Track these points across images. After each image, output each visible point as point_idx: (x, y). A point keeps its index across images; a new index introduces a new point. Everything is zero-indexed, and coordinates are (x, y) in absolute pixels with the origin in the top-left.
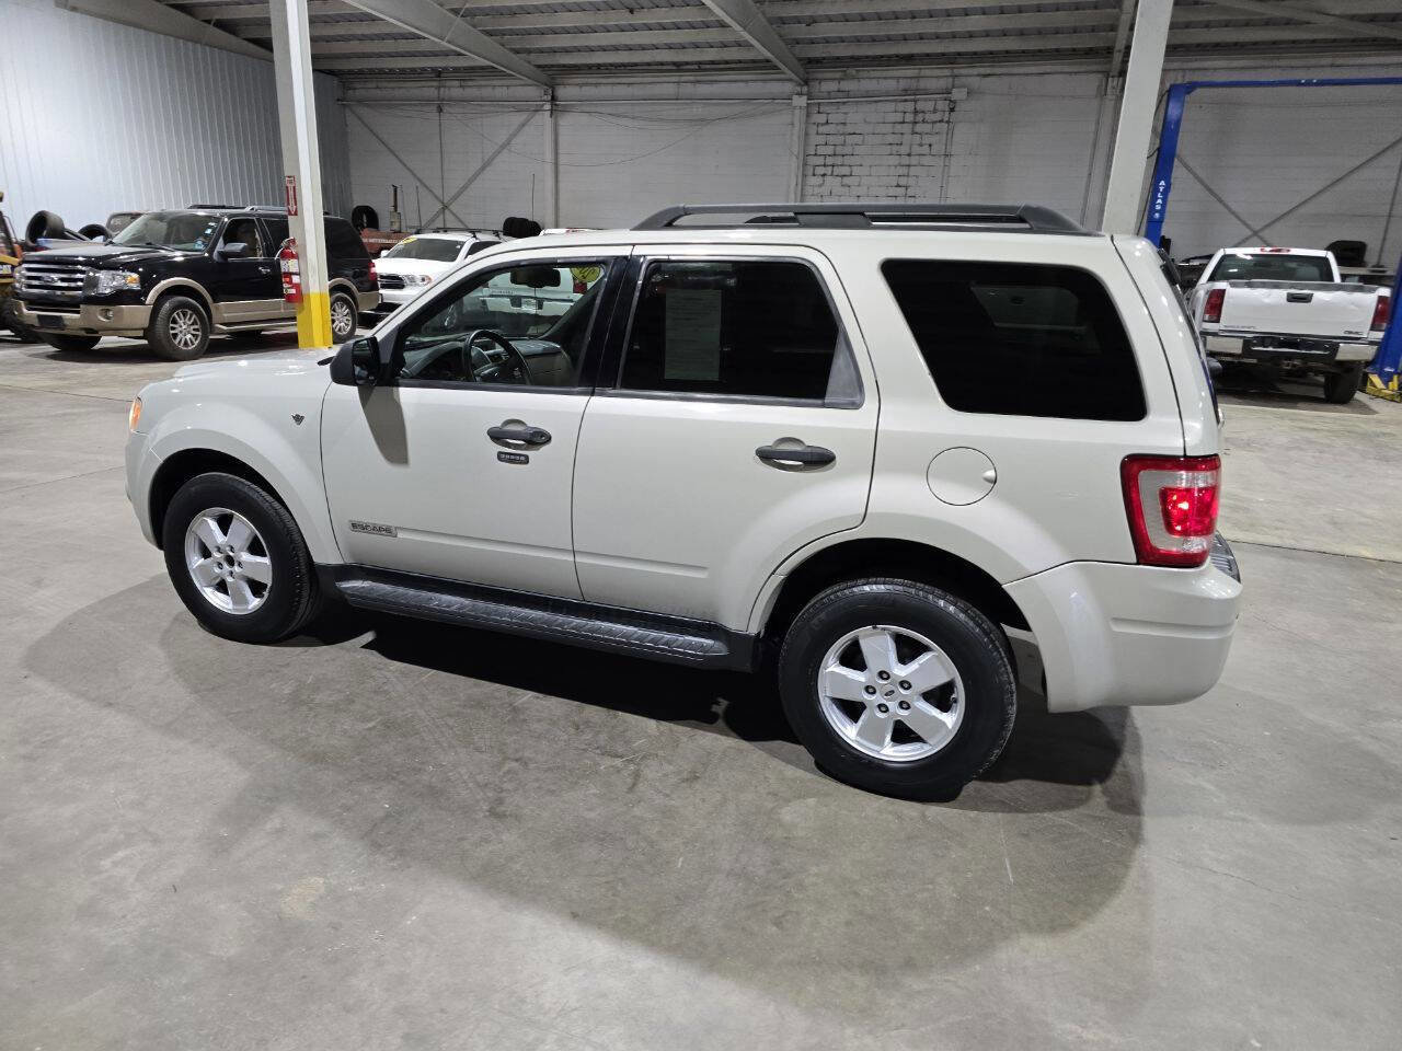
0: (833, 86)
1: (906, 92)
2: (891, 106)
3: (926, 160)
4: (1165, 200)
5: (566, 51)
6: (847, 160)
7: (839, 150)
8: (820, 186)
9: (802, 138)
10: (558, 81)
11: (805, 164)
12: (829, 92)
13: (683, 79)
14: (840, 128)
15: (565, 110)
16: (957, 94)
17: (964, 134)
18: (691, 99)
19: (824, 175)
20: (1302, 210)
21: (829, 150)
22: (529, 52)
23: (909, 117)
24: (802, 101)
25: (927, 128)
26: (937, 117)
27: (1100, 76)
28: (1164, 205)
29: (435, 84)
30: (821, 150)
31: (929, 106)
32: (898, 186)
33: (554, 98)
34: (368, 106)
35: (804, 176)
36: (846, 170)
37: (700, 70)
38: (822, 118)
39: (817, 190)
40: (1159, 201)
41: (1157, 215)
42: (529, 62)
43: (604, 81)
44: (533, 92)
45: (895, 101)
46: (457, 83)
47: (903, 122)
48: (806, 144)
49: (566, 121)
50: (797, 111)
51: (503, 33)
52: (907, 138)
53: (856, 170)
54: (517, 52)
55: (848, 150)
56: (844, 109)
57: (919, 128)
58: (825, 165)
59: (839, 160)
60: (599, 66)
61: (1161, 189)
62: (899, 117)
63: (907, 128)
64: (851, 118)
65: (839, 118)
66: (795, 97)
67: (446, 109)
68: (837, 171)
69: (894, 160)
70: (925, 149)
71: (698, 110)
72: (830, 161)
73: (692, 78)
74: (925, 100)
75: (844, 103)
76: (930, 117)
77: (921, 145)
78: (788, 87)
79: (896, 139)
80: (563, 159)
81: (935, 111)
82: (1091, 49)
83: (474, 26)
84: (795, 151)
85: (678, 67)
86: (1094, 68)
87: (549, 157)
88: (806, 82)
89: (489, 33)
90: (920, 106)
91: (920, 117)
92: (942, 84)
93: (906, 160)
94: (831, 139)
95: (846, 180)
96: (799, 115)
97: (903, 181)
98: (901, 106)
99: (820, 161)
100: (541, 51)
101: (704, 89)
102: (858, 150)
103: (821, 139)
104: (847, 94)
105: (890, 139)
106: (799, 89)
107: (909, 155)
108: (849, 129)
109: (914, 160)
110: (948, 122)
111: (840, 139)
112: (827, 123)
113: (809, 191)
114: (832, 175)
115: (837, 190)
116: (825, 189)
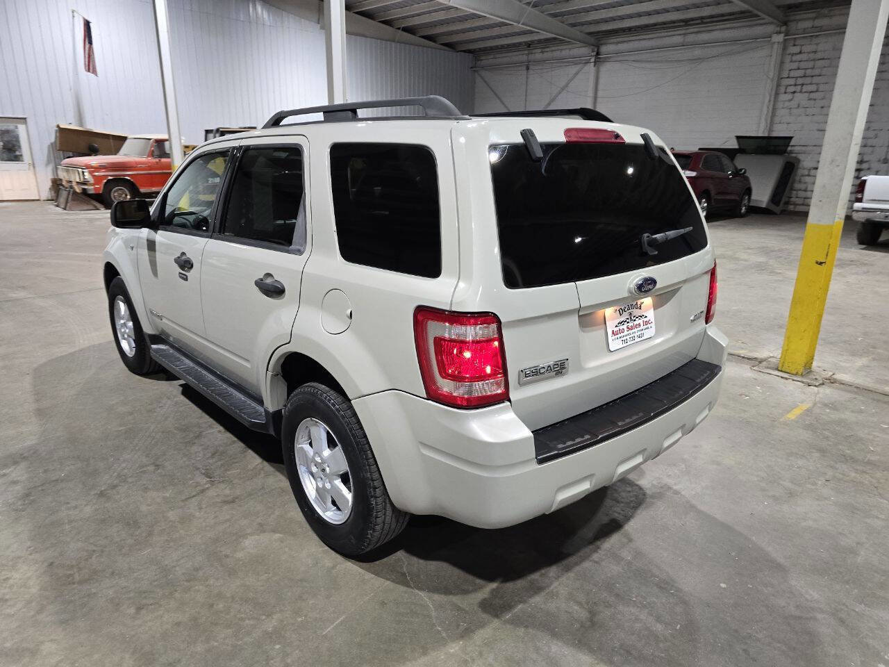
0: (808, 24)
5: (606, 21)
6: (815, 80)
7: (809, 72)
8: (791, 100)
9: (778, 66)
10: (602, 42)
11: (778, 85)
12: (804, 29)
13: (688, 31)
14: (812, 56)
15: (606, 60)
18: (694, 44)
19: (794, 92)
21: (800, 73)
22: (582, 24)
24: (780, 38)
29: (526, 52)
30: (794, 74)
33: (598, 54)
34: (486, 70)
35: (777, 94)
36: (813, 88)
37: (703, 23)
38: (797, 49)
39: (787, 104)
42: (581, 32)
43: (634, 38)
44: (585, 51)
46: (539, 50)
48: (781, 70)
49: (606, 68)
50: (776, 46)
51: (562, 14)
54: (573, 25)
55: (817, 72)
56: (815, 41)
58: (795, 85)
59: (808, 80)
60: (630, 29)
64: (821, 47)
65: (813, 48)
66: (774, 35)
67: (531, 67)
68: (805, 88)
71: (697, 52)
72: (800, 81)
73: (696, 30)
75: (817, 36)
78: (770, 28)
80: (600, 94)
83: (542, 12)
84: (771, 74)
85: (687, 23)
87: (591, 93)
88: (785, 23)
89: (555, 15)
94: (803, 65)
95: (812, 95)
96: (777, 49)
99: (792, 81)
100: (590, 23)
101: (705, 37)
103: (795, 65)
104: (821, 29)
106: (778, 29)
108: (819, 55)
111: (811, 64)
112: (800, 53)
113: (780, 105)
114: (801, 92)
115: (804, 103)
116: (794, 104)
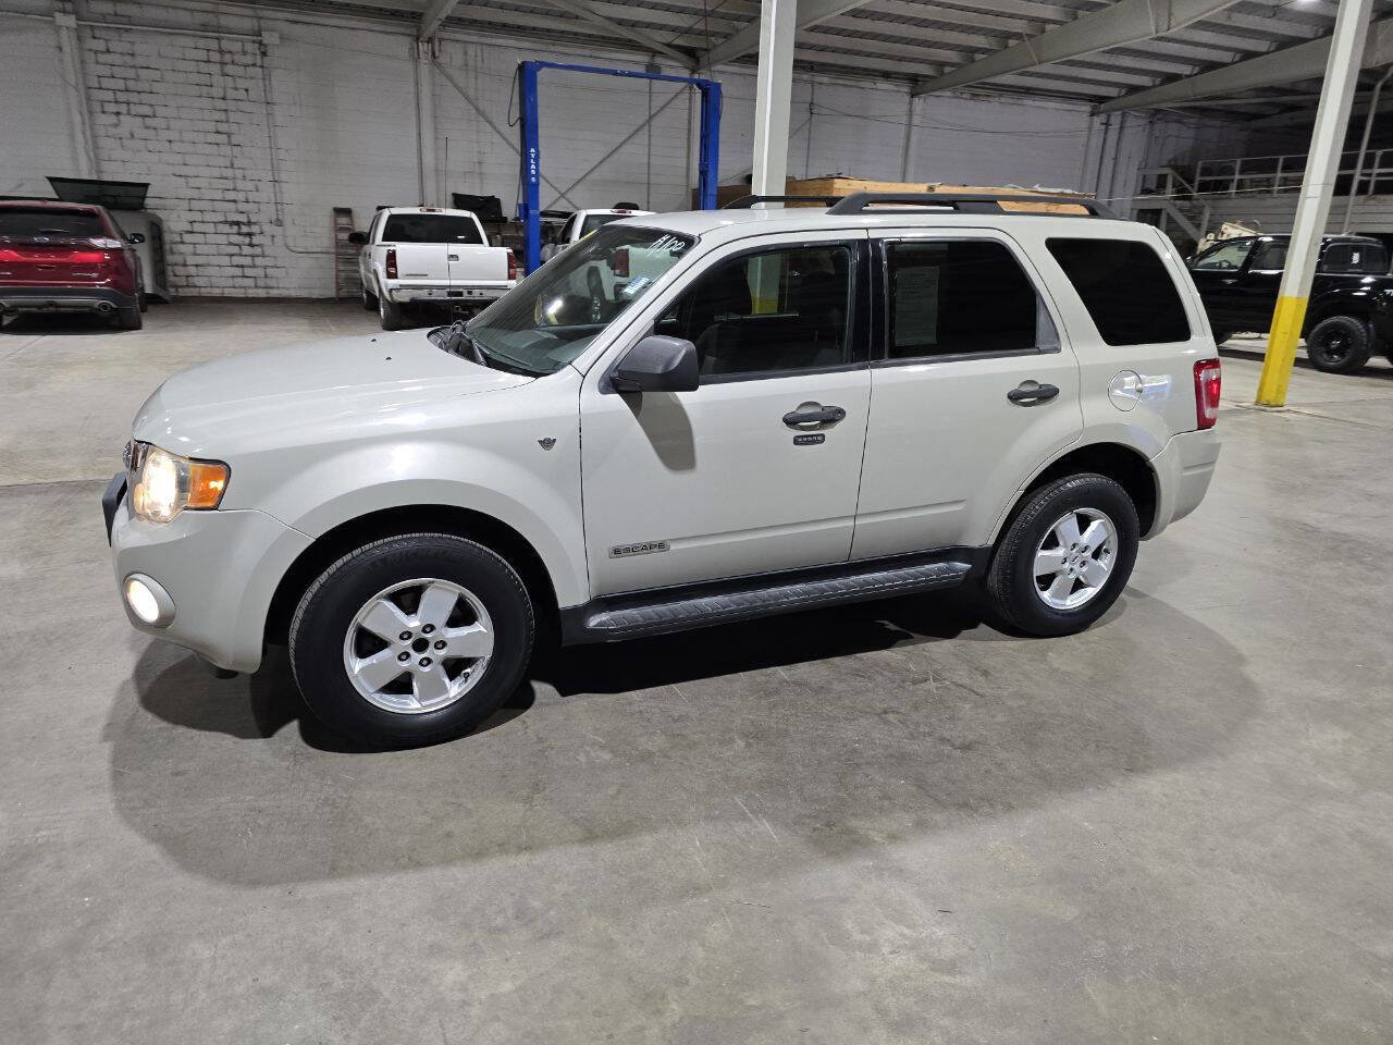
0: (106, 8)
1: (205, 27)
2: (189, 42)
3: (243, 106)
4: (537, 165)
6: (145, 98)
7: (131, 85)
8: (117, 125)
9: (78, 66)
11: (89, 99)
12: (104, 15)
14: (129, 59)
16: (267, 38)
17: (282, 83)
19: (118, 114)
20: (595, 175)
21: (120, 84)
23: (215, 57)
24: (71, 21)
25: (240, 71)
26: (248, 59)
27: (410, 39)
28: (537, 170)
30: (106, 83)
31: (237, 47)
32: (218, 132)
35: (91, 112)
36: (146, 110)
38: (100, 45)
39: (112, 131)
40: (533, 166)
41: (533, 179)
45: (194, 36)
47: (209, 61)
48: (85, 75)
50: (64, 32)
52: (217, 79)
53: (160, 111)
55: (140, 86)
56: (126, 36)
57: (229, 69)
58: (116, 102)
59: (134, 97)
61: (533, 155)
62: (202, 55)
63: (215, 69)
64: (139, 48)
65: (126, 47)
66: (57, 15)
68: (135, 109)
69: (206, 103)
70: (241, 94)
72: (122, 97)
74: (229, 39)
75: (127, 30)
76: (238, 58)
77: (236, 89)
79: (204, 79)
81: (245, 53)
82: (397, 11)
84: (72, 81)
86: (402, 30)
90: (225, 45)
91: (228, 58)
92: (248, 24)
93: (221, 104)
94: (118, 72)
95: (149, 122)
96: (68, 38)
97: (223, 127)
98: (201, 43)
99: (109, 96)
102: (156, 87)
103: (104, 70)
104: (129, 20)
105: (195, 78)
106: (60, 5)
107: (224, 99)
108: (140, 61)
109: (231, 105)
110: (262, 67)
111: (131, 73)
112: (108, 51)
113: (101, 131)
114: (129, 114)
115: (140, 132)
116: (123, 131)
